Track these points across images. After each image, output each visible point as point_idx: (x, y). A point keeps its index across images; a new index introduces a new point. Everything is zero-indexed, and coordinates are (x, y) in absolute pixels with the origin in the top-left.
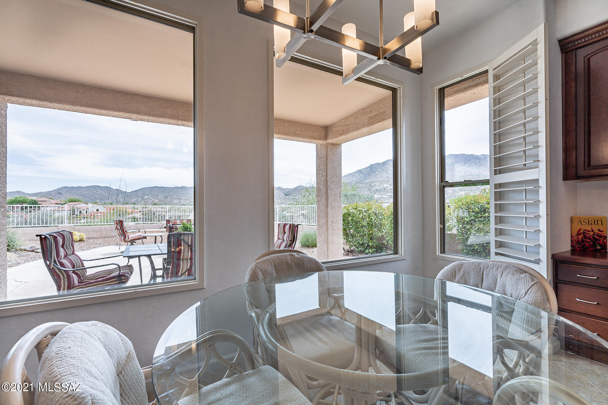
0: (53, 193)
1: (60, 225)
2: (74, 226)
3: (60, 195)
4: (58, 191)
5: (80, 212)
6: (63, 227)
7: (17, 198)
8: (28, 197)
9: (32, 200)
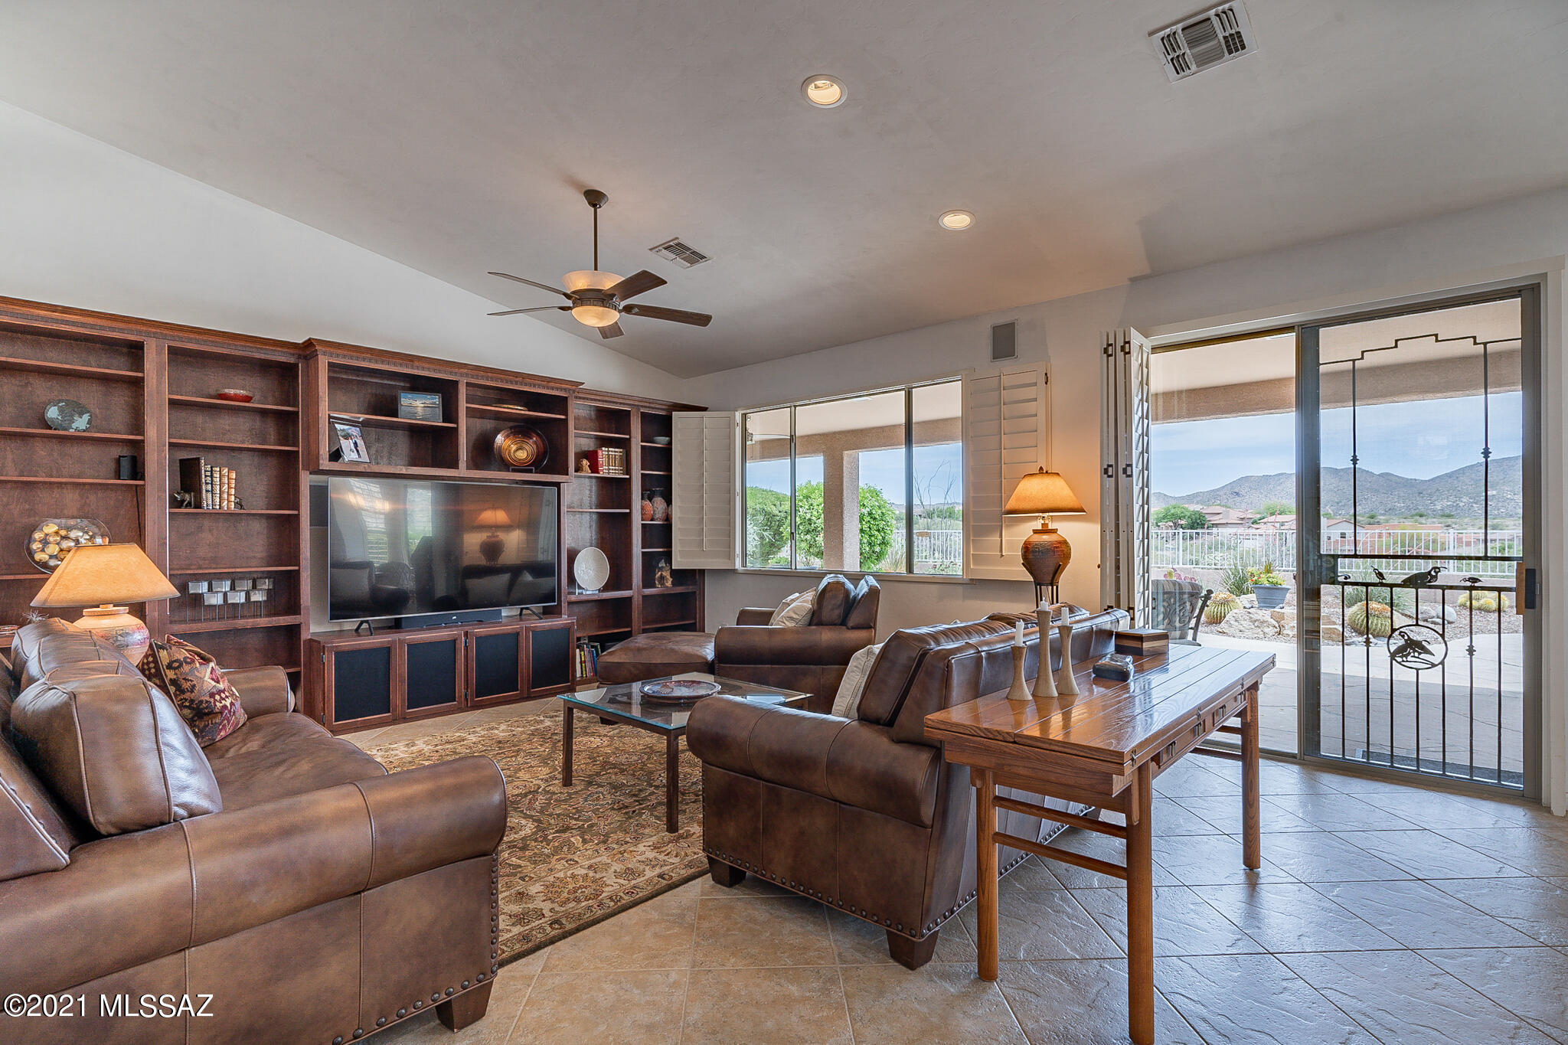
0: (1221, 493)
3: (1243, 499)
4: (1233, 489)
7: (1168, 510)
8: (1186, 506)
9: (1195, 513)
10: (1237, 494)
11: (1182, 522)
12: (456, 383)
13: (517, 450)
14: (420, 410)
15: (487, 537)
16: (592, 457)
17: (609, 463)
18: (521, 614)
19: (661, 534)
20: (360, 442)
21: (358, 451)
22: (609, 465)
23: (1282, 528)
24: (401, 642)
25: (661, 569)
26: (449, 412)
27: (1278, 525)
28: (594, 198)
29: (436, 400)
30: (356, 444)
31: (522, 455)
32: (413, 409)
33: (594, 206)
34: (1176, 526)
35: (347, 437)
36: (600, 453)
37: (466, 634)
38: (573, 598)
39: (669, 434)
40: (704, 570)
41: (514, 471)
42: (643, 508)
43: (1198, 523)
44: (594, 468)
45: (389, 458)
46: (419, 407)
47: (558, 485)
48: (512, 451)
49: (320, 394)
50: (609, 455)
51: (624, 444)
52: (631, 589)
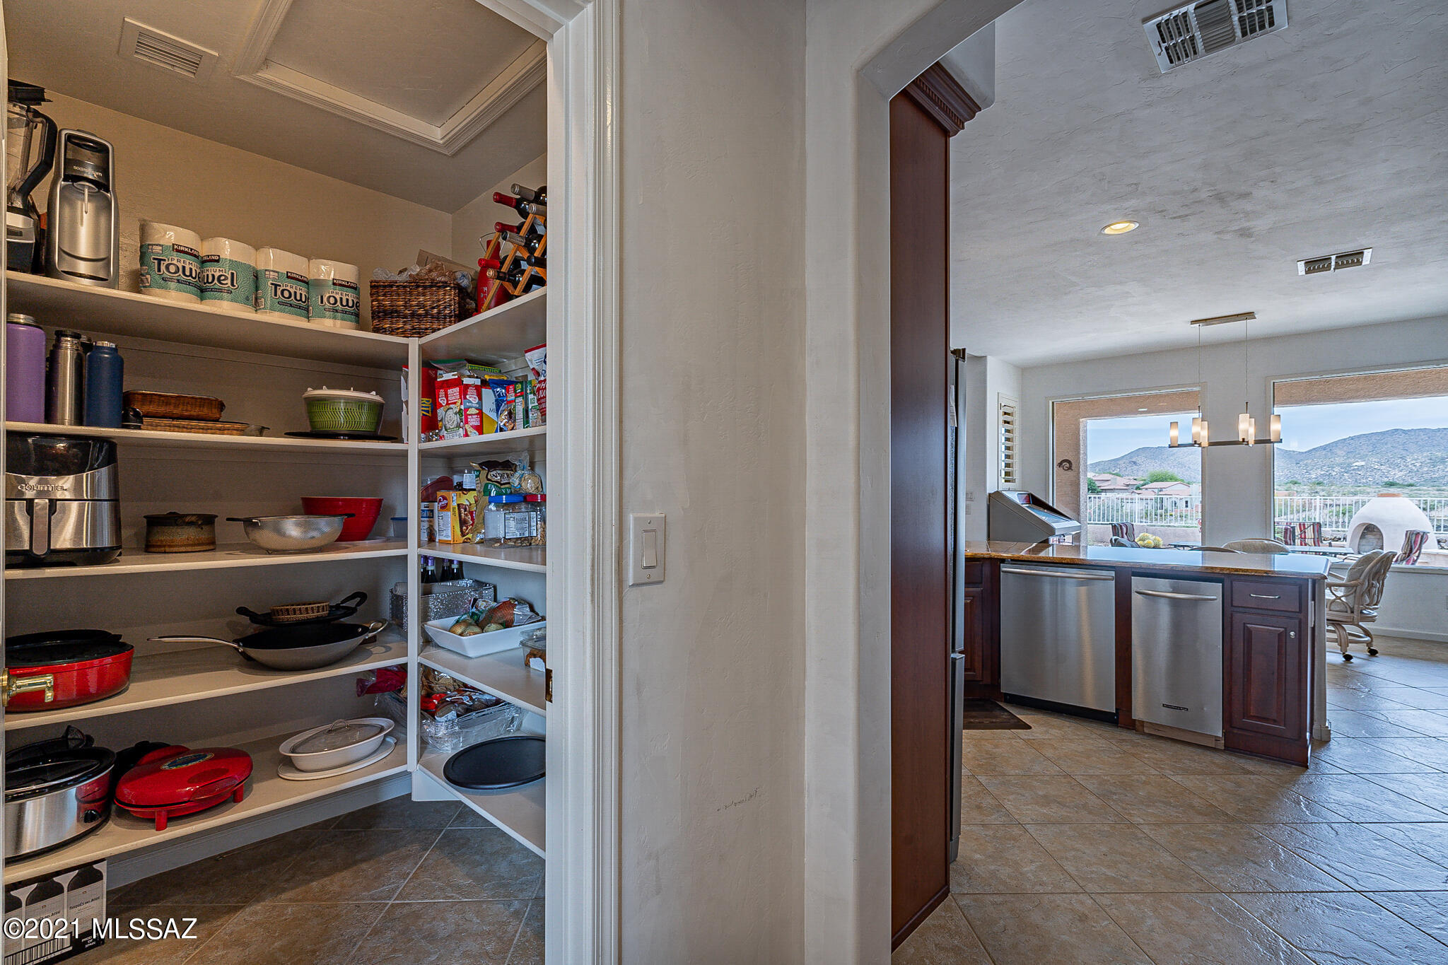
5: (1175, 503)
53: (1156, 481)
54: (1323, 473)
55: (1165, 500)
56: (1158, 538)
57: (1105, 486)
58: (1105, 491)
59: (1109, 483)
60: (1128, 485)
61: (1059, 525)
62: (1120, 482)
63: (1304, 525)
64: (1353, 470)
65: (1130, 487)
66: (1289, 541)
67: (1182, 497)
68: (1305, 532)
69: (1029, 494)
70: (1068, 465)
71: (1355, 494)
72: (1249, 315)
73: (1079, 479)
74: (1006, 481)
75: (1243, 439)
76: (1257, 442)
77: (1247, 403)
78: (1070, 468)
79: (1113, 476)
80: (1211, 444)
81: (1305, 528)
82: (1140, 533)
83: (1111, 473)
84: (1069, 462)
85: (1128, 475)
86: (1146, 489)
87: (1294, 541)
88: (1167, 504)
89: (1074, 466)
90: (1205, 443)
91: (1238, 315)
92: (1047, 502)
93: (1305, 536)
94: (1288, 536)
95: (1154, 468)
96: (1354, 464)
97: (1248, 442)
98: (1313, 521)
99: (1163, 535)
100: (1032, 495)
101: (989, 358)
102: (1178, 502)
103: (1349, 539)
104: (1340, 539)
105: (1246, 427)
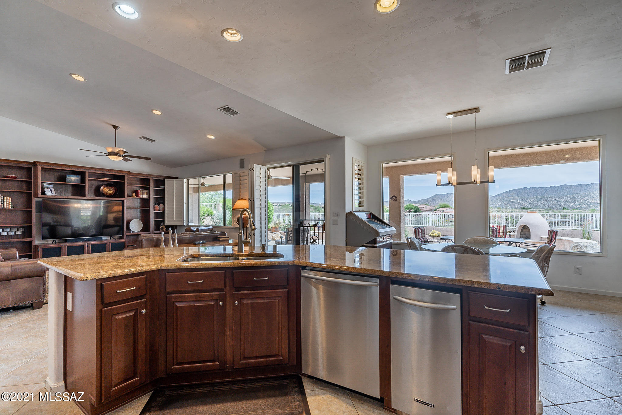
0: (429, 200)
1: (427, 226)
2: (435, 227)
3: (434, 202)
4: (433, 198)
5: (449, 216)
6: (429, 227)
7: (408, 206)
8: (413, 204)
9: (416, 207)
10: (434, 200)
11: (412, 210)
12: (85, 172)
13: (109, 191)
14: (73, 180)
15: (115, 215)
16: (136, 192)
17: (142, 194)
18: (110, 239)
19: (160, 215)
20: (53, 189)
21: (51, 192)
22: (143, 195)
23: (443, 212)
24: (65, 246)
25: (162, 225)
26: (83, 180)
27: (442, 211)
28: (115, 127)
29: (79, 177)
30: (51, 190)
31: (110, 192)
32: (71, 180)
33: (116, 129)
34: (410, 212)
35: (48, 188)
36: (139, 191)
37: (88, 244)
38: (128, 234)
39: (164, 185)
40: (177, 226)
41: (106, 197)
42: (154, 208)
43: (417, 210)
44: (137, 195)
45: (65, 193)
46: (73, 179)
47: (123, 201)
48: (107, 192)
49: (38, 176)
50: (142, 192)
51: (148, 189)
52: (150, 231)
53: (442, 207)
54: (500, 204)
55: (445, 215)
56: (439, 232)
57: (423, 209)
58: (423, 211)
59: (424, 208)
60: (431, 209)
61: (382, 231)
62: (429, 208)
63: (499, 226)
64: (511, 203)
65: (432, 210)
66: (495, 236)
67: (451, 214)
68: (500, 230)
69: (370, 213)
70: (395, 198)
71: (512, 212)
72: (476, 110)
73: (400, 206)
74: (359, 206)
75: (475, 180)
76: (481, 182)
77: (476, 160)
78: (396, 200)
79: (425, 205)
80: (458, 184)
81: (500, 228)
82: (432, 230)
83: (425, 204)
84: (394, 196)
85: (432, 205)
86: (438, 211)
87: (497, 236)
88: (446, 217)
89: (398, 199)
90: (455, 184)
91: (471, 110)
92: (380, 218)
93: (500, 231)
94: (494, 233)
95: (441, 202)
96: (511, 201)
97: (477, 182)
98: (503, 224)
99: (441, 231)
100: (372, 214)
101: (346, 138)
102: (450, 215)
103: (516, 232)
104: (512, 232)
105: (476, 173)
